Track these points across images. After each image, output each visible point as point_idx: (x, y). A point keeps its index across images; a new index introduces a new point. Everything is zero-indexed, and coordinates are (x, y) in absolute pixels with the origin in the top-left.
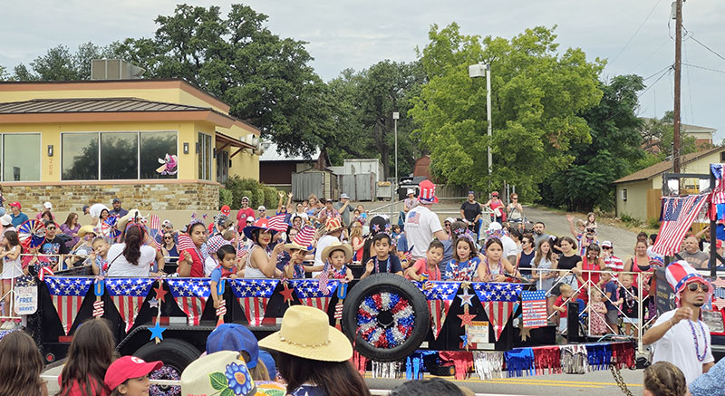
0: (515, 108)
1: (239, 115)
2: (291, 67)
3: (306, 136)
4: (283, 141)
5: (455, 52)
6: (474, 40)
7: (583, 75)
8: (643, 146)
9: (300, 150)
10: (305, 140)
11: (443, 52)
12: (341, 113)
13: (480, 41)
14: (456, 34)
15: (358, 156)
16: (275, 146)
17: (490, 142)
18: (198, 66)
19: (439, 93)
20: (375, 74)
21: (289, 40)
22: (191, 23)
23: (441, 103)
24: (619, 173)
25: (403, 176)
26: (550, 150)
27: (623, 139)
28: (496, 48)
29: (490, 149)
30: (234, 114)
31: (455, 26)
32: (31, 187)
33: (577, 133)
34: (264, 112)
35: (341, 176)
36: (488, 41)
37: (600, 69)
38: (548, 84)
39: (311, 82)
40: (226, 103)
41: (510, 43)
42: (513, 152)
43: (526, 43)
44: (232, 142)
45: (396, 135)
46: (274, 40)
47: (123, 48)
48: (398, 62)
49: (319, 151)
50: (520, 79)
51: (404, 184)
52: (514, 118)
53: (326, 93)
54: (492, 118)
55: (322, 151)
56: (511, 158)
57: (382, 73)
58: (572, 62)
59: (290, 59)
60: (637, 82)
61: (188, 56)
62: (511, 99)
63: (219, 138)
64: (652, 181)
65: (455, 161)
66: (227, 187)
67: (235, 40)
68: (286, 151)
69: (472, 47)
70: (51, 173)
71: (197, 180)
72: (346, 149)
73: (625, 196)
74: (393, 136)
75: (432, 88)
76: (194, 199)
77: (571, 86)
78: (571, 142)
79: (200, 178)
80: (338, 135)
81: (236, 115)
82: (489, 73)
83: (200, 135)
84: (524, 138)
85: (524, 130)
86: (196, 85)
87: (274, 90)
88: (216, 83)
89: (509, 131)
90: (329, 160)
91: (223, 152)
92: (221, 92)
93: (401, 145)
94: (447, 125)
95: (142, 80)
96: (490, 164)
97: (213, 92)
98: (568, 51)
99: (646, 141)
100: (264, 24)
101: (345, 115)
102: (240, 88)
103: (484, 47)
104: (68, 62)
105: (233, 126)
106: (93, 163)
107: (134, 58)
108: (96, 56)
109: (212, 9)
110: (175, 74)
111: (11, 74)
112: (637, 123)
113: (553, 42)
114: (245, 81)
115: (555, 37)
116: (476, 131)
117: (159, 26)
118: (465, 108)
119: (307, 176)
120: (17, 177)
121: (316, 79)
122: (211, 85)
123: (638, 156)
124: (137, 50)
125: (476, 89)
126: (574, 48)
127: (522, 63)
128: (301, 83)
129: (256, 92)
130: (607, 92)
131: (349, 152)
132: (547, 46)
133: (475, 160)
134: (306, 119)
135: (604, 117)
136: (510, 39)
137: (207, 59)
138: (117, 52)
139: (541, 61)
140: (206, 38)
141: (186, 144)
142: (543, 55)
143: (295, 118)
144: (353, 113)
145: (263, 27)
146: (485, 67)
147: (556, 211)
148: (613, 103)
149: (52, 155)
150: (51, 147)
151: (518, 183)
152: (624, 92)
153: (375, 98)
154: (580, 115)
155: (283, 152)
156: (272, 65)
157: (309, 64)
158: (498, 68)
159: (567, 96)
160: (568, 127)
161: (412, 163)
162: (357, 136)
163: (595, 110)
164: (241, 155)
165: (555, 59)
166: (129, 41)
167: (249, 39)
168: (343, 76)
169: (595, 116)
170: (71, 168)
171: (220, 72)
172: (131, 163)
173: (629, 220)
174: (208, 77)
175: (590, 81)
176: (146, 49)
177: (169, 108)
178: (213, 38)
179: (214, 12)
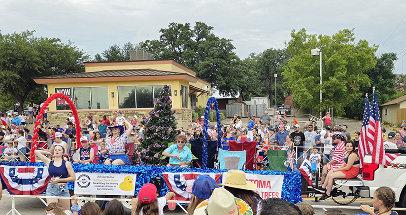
0: (333, 70)
1: (200, 77)
2: (225, 52)
3: (232, 86)
4: (222, 89)
5: (304, 43)
6: (314, 37)
7: (367, 53)
8: (396, 88)
9: (230, 93)
10: (232, 88)
11: (298, 43)
12: (249, 75)
13: (317, 37)
14: (305, 34)
15: (258, 96)
16: (218, 92)
17: (321, 87)
18: (181, 53)
19: (296, 64)
20: (266, 55)
21: (223, 39)
22: (176, 32)
23: (297, 68)
24: (383, 101)
25: (279, 105)
26: (350, 90)
27: (386, 84)
28: (324, 40)
29: (321, 91)
30: (198, 76)
31: (304, 30)
32: (105, 112)
33: (364, 82)
34: (212, 75)
35: (249, 105)
36: (320, 37)
37: (376, 50)
38: (349, 58)
39: (235, 60)
40: (194, 71)
41: (331, 38)
42: (332, 92)
43: (339, 38)
44: (198, 90)
45: (275, 85)
46: (216, 39)
47: (145, 45)
48: (277, 49)
49: (239, 94)
50: (336, 56)
51: (280, 109)
52: (333, 75)
53: (242, 65)
54: (322, 75)
55: (240, 93)
56: (331, 95)
57: (269, 54)
58: (361, 47)
59: (224, 49)
60: (394, 56)
61: (175, 48)
62: (331, 66)
63: (191, 88)
64: (399, 105)
65: (304, 97)
66: (196, 111)
67: (198, 40)
68: (223, 94)
69: (312, 40)
70: (114, 105)
71: (181, 108)
72: (252, 92)
73: (386, 112)
74: (274, 86)
75: (293, 62)
76: (180, 117)
77: (361, 59)
78: (361, 87)
79: (183, 107)
80: (248, 86)
81: (199, 77)
82: (321, 53)
83: (182, 87)
84: (337, 85)
85: (337, 81)
86: (180, 62)
87: (217, 64)
88: (189, 61)
89: (330, 82)
90: (244, 98)
91: (193, 94)
92: (192, 66)
93: (278, 90)
94: (300, 79)
95: (154, 60)
96: (321, 98)
97: (188, 65)
98: (360, 41)
99: (397, 86)
100: (211, 32)
101: (251, 76)
102: (200, 63)
103: (318, 40)
104: (119, 52)
105: (198, 82)
106: (133, 101)
107: (150, 50)
108: (132, 49)
109: (186, 24)
110: (170, 57)
111: (93, 58)
112: (393, 77)
113: (352, 37)
114: (203, 60)
115: (353, 34)
116: (315, 82)
117: (161, 33)
118: (309, 71)
119: (233, 106)
120: (99, 107)
121: (237, 58)
122: (187, 62)
123: (393, 92)
124: (152, 46)
125: (314, 62)
126: (363, 40)
127: (337, 48)
128: (230, 60)
129: (208, 65)
130: (379, 61)
131: (254, 94)
132: (350, 39)
133: (313, 96)
134: (232, 78)
135: (377, 74)
136: (331, 36)
137: (185, 50)
138: (142, 47)
139: (346, 47)
140: (184, 39)
141: (176, 91)
142: (347, 44)
143: (227, 78)
144: (255, 75)
145: (211, 33)
146: (319, 50)
147: (352, 120)
148: (381, 67)
149: (113, 97)
150: (113, 93)
151: (334, 107)
152: (387, 61)
153: (266, 67)
154: (365, 73)
155: (222, 94)
156: (216, 52)
157: (233, 51)
158: (326, 50)
159: (359, 63)
160: (359, 79)
161: (284, 99)
162: (257, 86)
163: (373, 70)
164: (202, 96)
165: (353, 45)
166: (148, 41)
167: (204, 39)
168: (250, 57)
169: (372, 74)
170: (123, 103)
171: (191, 56)
172: (151, 100)
173: (388, 124)
174: (185, 58)
175: (370, 56)
176: (156, 45)
177: (167, 73)
178: (187, 39)
179: (187, 26)
